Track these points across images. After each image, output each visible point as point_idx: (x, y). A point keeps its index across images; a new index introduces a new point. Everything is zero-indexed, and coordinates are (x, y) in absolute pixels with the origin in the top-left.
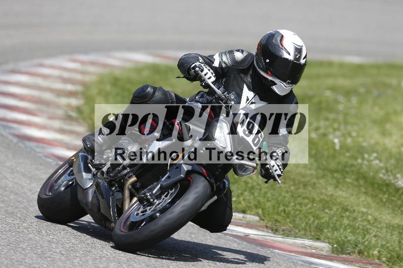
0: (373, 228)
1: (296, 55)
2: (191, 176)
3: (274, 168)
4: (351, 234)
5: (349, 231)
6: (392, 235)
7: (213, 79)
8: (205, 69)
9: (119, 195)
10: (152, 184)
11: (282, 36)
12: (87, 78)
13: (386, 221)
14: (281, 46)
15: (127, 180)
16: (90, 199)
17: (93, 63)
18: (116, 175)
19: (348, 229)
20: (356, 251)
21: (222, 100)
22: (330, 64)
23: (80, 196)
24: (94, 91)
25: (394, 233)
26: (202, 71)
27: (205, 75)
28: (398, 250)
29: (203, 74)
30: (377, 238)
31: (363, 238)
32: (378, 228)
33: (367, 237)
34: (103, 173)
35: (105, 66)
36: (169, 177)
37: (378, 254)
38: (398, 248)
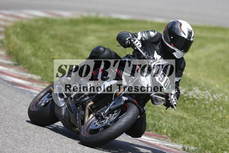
0: (164, 117)
1: (189, 36)
2: (127, 104)
3: (173, 101)
4: (151, 120)
5: (150, 118)
6: (175, 121)
9: (82, 113)
11: (181, 24)
12: (7, 24)
13: (172, 113)
14: (180, 29)
15: (88, 104)
16: (63, 113)
17: (11, 16)
18: (80, 100)
19: (150, 117)
20: (154, 130)
22: (145, 22)
23: (56, 111)
24: (11, 31)
25: (176, 120)
28: (178, 130)
30: (166, 123)
31: (159, 122)
32: (167, 117)
33: (161, 122)
34: (71, 98)
35: (18, 17)
36: (114, 104)
37: (166, 132)
38: (178, 129)
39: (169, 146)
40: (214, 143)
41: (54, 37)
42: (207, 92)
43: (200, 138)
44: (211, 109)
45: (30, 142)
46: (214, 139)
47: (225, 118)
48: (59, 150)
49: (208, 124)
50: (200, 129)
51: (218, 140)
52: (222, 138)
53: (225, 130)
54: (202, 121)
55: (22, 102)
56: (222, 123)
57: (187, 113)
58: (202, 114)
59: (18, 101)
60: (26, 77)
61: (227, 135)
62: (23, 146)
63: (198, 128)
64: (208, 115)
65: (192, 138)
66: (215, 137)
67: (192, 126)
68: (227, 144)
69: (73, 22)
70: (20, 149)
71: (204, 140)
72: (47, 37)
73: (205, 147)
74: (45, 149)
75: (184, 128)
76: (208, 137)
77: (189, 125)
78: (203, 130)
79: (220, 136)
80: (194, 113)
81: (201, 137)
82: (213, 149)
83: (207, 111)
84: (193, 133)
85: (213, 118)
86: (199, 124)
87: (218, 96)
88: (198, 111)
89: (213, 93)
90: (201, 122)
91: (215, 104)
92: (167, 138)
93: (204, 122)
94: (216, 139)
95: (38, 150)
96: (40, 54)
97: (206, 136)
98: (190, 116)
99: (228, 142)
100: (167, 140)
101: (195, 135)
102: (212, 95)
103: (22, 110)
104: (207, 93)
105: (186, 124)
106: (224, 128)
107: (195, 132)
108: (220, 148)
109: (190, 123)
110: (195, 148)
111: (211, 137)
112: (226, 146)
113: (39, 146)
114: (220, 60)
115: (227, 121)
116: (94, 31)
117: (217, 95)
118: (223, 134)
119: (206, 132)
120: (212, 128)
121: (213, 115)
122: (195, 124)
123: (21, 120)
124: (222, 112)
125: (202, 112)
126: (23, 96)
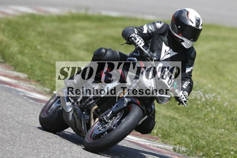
1: (197, 24)
2: (131, 105)
3: (182, 97)
7: (143, 44)
8: (137, 38)
9: (87, 117)
10: (107, 110)
11: (188, 12)
13: (163, 114)
14: (187, 18)
15: (92, 107)
16: (71, 119)
18: (86, 104)
21: (149, 57)
25: (167, 120)
26: (136, 39)
27: (138, 42)
29: (136, 41)
34: (78, 103)
36: (117, 106)
37: (156, 132)
38: (168, 130)
39: (159, 147)
40: (206, 144)
41: (41, 34)
42: (199, 91)
43: (191, 139)
44: (203, 109)
45: (16, 142)
46: (205, 140)
47: (217, 119)
48: (46, 150)
49: (200, 124)
50: (192, 129)
51: (210, 141)
52: (214, 139)
53: (217, 131)
54: (194, 122)
55: (8, 100)
56: (214, 124)
57: (179, 113)
58: (194, 115)
59: (3, 99)
60: (13, 75)
61: (219, 135)
62: (9, 146)
63: (189, 128)
64: (200, 115)
65: (183, 139)
66: (207, 138)
67: (184, 126)
68: (219, 145)
69: (61, 19)
70: (6, 149)
71: (195, 141)
72: (33, 34)
73: (197, 148)
74: (31, 149)
75: (175, 128)
76: (200, 138)
77: (180, 125)
78: (194, 130)
79: (212, 137)
80: (185, 113)
81: (193, 137)
82: (205, 149)
83: (199, 112)
84: (184, 134)
85: (205, 118)
86: (191, 124)
87: (211, 96)
88: (190, 111)
89: (205, 93)
90: (192, 122)
91: (207, 105)
92: (158, 139)
93: (196, 122)
94: (208, 140)
95: (24, 150)
96: (26, 51)
97: (197, 136)
98: (181, 116)
99: (220, 143)
100: (157, 141)
101: (186, 135)
102: (205, 96)
103: (8, 108)
104: (199, 93)
105: (177, 124)
106: (217, 129)
107: (186, 132)
108: (212, 149)
109: (181, 124)
110: (187, 149)
111: (203, 137)
112: (218, 147)
113: (25, 146)
114: (212, 58)
115: (219, 122)
116: (83, 29)
117: (209, 94)
118: (215, 135)
119: (197, 133)
120: (204, 129)
121: (205, 115)
122: (187, 124)
123: (7, 120)
124: (214, 112)
125: (194, 112)
126: (9, 94)
